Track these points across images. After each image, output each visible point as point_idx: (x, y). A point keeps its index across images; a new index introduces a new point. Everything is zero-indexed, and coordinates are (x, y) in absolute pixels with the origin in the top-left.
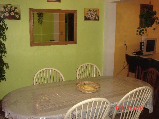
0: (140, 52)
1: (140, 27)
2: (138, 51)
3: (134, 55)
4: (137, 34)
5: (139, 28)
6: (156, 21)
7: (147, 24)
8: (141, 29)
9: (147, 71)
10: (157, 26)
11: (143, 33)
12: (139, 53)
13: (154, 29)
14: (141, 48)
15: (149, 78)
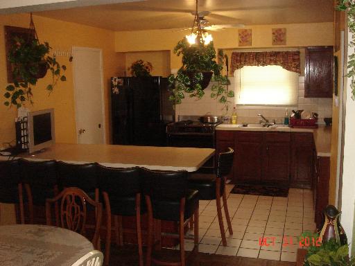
0: (19, 146)
1: (13, 84)
2: (14, 144)
3: (6, 159)
4: (7, 104)
5: (10, 88)
6: (52, 69)
7: (31, 75)
8: (17, 89)
9: (58, 198)
10: (55, 81)
11: (23, 99)
12: (16, 150)
13: (50, 87)
14: (19, 137)
15: (69, 214)
